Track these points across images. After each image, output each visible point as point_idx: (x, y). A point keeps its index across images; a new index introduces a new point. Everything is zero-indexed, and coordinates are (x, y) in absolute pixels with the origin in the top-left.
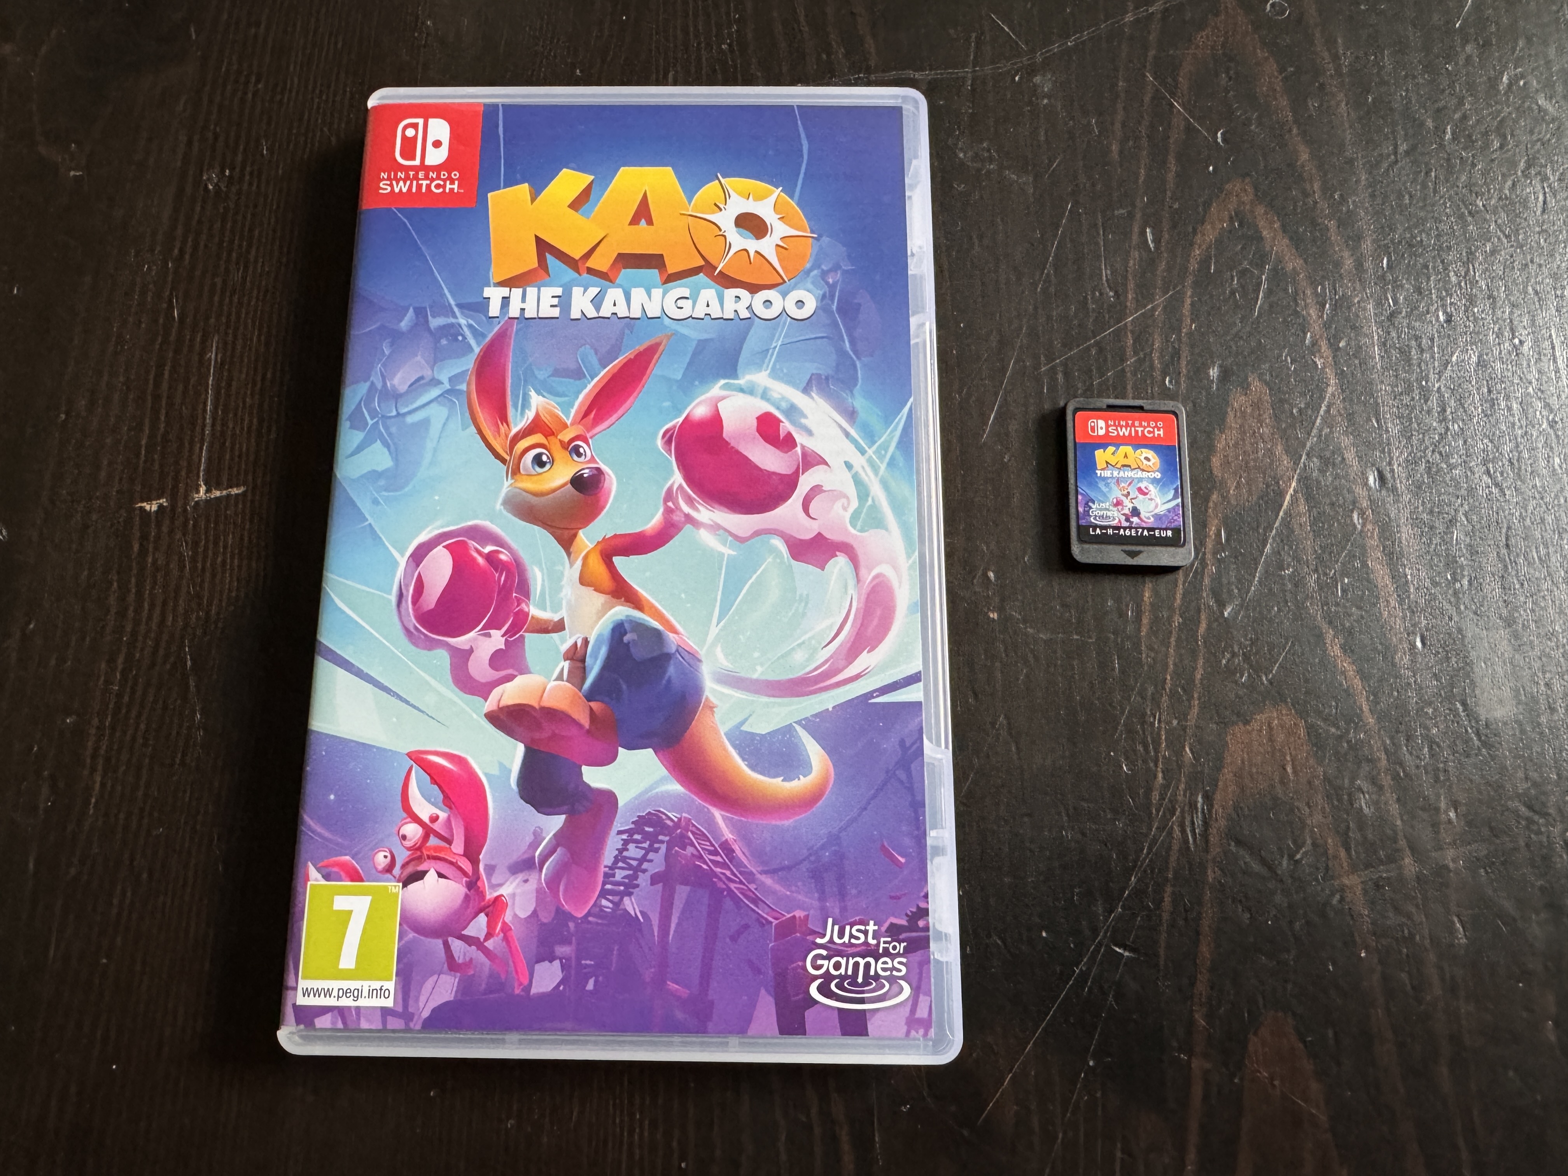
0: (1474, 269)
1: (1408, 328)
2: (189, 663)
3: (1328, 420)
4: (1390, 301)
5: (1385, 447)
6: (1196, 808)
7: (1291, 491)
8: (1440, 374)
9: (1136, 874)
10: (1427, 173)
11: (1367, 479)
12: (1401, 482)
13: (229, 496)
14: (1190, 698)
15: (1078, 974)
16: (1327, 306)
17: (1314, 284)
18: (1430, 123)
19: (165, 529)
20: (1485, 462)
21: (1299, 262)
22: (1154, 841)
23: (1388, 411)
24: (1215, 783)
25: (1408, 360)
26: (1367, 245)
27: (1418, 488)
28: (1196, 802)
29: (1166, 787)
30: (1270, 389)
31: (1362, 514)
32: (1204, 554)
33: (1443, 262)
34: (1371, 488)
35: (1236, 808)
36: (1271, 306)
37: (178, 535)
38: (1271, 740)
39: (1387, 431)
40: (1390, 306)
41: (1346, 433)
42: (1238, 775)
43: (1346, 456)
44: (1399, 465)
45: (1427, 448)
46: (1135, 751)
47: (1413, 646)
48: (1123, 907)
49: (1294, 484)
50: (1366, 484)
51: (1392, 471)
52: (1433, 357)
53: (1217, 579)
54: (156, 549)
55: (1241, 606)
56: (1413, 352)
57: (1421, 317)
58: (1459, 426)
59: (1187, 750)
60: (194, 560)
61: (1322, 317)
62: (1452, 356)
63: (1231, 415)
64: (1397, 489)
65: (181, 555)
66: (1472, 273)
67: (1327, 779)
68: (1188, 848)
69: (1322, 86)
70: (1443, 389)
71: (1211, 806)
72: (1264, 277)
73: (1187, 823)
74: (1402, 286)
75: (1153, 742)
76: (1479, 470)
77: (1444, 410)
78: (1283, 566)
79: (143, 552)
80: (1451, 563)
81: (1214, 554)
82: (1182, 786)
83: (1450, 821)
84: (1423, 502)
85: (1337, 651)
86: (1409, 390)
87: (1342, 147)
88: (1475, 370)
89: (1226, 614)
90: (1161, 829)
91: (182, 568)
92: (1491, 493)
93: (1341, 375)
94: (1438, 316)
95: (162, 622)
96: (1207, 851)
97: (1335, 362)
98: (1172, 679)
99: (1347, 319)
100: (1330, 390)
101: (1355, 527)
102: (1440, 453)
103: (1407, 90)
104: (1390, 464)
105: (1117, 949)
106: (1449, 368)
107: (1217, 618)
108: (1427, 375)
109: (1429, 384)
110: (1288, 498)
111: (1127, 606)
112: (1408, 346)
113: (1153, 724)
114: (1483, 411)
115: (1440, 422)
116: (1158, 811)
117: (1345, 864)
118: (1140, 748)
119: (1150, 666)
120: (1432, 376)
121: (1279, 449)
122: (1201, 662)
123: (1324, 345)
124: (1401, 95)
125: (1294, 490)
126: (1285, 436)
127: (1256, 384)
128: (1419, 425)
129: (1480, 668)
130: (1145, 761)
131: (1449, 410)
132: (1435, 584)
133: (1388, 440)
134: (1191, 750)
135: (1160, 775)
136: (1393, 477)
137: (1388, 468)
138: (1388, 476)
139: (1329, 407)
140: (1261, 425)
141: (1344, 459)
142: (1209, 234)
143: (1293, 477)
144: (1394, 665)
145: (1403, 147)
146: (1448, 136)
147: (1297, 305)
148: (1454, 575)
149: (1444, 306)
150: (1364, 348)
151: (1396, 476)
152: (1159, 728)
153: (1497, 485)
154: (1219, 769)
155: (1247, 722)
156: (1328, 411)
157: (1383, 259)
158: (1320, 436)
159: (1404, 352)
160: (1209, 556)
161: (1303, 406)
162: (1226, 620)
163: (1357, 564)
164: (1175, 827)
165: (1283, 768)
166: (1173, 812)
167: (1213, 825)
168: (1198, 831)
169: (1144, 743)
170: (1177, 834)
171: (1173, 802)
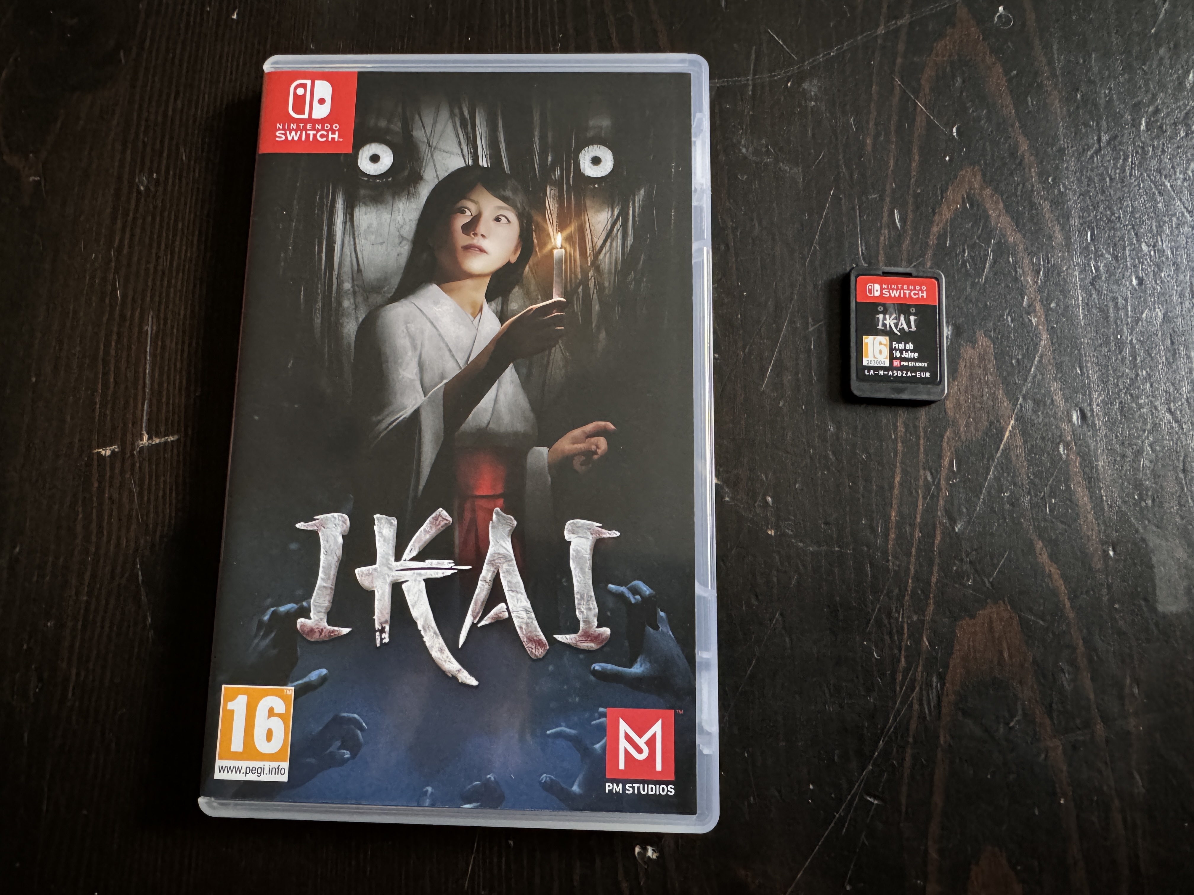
0: (1162, 241)
1: (1107, 291)
2: (140, 578)
3: (1041, 368)
4: (1093, 268)
5: (1086, 390)
6: (931, 685)
7: (1010, 428)
8: (1132, 329)
9: (884, 738)
10: (1125, 160)
11: (1071, 416)
12: (1099, 419)
13: (166, 443)
14: (927, 598)
15: (838, 818)
16: (1041, 273)
17: (1031, 254)
18: (1128, 117)
19: (117, 471)
20: (1167, 402)
21: (1019, 236)
22: (899, 711)
23: (1090, 361)
24: (946, 667)
25: (1106, 318)
26: (1075, 222)
27: (1112, 424)
28: (931, 681)
29: (906, 671)
30: (994, 344)
31: (1067, 446)
32: (940, 480)
33: (1136, 234)
34: (1074, 424)
35: (963, 684)
36: (996, 274)
37: (128, 476)
38: (991, 630)
39: (1088, 377)
40: (1093, 273)
41: (1055, 379)
42: (965, 659)
43: (1055, 397)
44: (1097, 405)
45: (1121, 390)
46: (882, 640)
47: (1105, 553)
48: (873, 765)
49: (1012, 422)
50: (1070, 421)
51: (1092, 410)
52: (1127, 315)
53: (950, 501)
54: (111, 486)
55: (969, 522)
56: (1111, 311)
57: (1117, 282)
58: (1147, 372)
59: (925, 639)
60: (141, 494)
61: (1036, 282)
62: (1142, 313)
63: (962, 365)
64: (1095, 424)
65: (131, 491)
66: (1160, 243)
67: (1035, 662)
68: (925, 718)
69: (1040, 86)
70: (1134, 341)
71: (943, 685)
72: (990, 250)
73: (924, 698)
74: (1102, 255)
75: (897, 631)
76: (1162, 409)
77: (1135, 359)
78: (1002, 489)
79: (101, 490)
80: (1138, 486)
81: (948, 479)
82: (920, 669)
83: (1133, 694)
84: (1116, 435)
85: (1044, 558)
86: (1107, 343)
87: (1056, 137)
88: (1161, 326)
89: (957, 530)
90: (903, 703)
91: (131, 501)
92: (1172, 427)
93: (1051, 331)
94: (1132, 281)
95: (118, 545)
96: (939, 720)
97: (1047, 320)
98: (913, 582)
99: (1057, 284)
100: (1042, 343)
101: (1061, 458)
102: (1131, 395)
103: (1110, 89)
104: (1090, 405)
105: (869, 799)
106: (1140, 324)
107: (949, 533)
108: (1122, 330)
109: (1124, 337)
110: (1007, 434)
111: (878, 523)
112: (1106, 306)
113: (897, 619)
114: (1166, 359)
115: (1131, 369)
116: (901, 688)
117: (1049, 730)
118: (887, 638)
119: (895, 571)
120: (1125, 330)
121: (1000, 393)
122: (936, 569)
123: (1038, 306)
124: (1105, 92)
125: (1012, 427)
126: (1006, 382)
127: (983, 341)
128: (1114, 371)
129: (1160, 572)
130: (891, 649)
131: (1139, 359)
132: (1124, 502)
133: (1089, 384)
134: (928, 640)
135: (903, 659)
136: (1092, 415)
137: (1088, 408)
138: (1089, 414)
139: (1041, 357)
140: (987, 374)
141: (1052, 400)
142: (946, 213)
143: (1012, 416)
144: (1090, 569)
145: (1105, 138)
146: (1143, 127)
147: (1016, 272)
148: (1140, 495)
149: (1136, 272)
150: (1070, 308)
151: (1095, 414)
152: (903, 622)
153: (1177, 421)
154: (950, 654)
155: (973, 617)
156: (1040, 361)
157: (1087, 233)
158: (1034, 382)
159: (1103, 310)
160: (943, 482)
161: (1020, 357)
162: (956, 533)
163: (1063, 487)
164: (915, 701)
165: (1001, 653)
166: (913, 691)
167: (945, 700)
168: (932, 704)
169: (890, 634)
170: (916, 707)
171: (913, 680)
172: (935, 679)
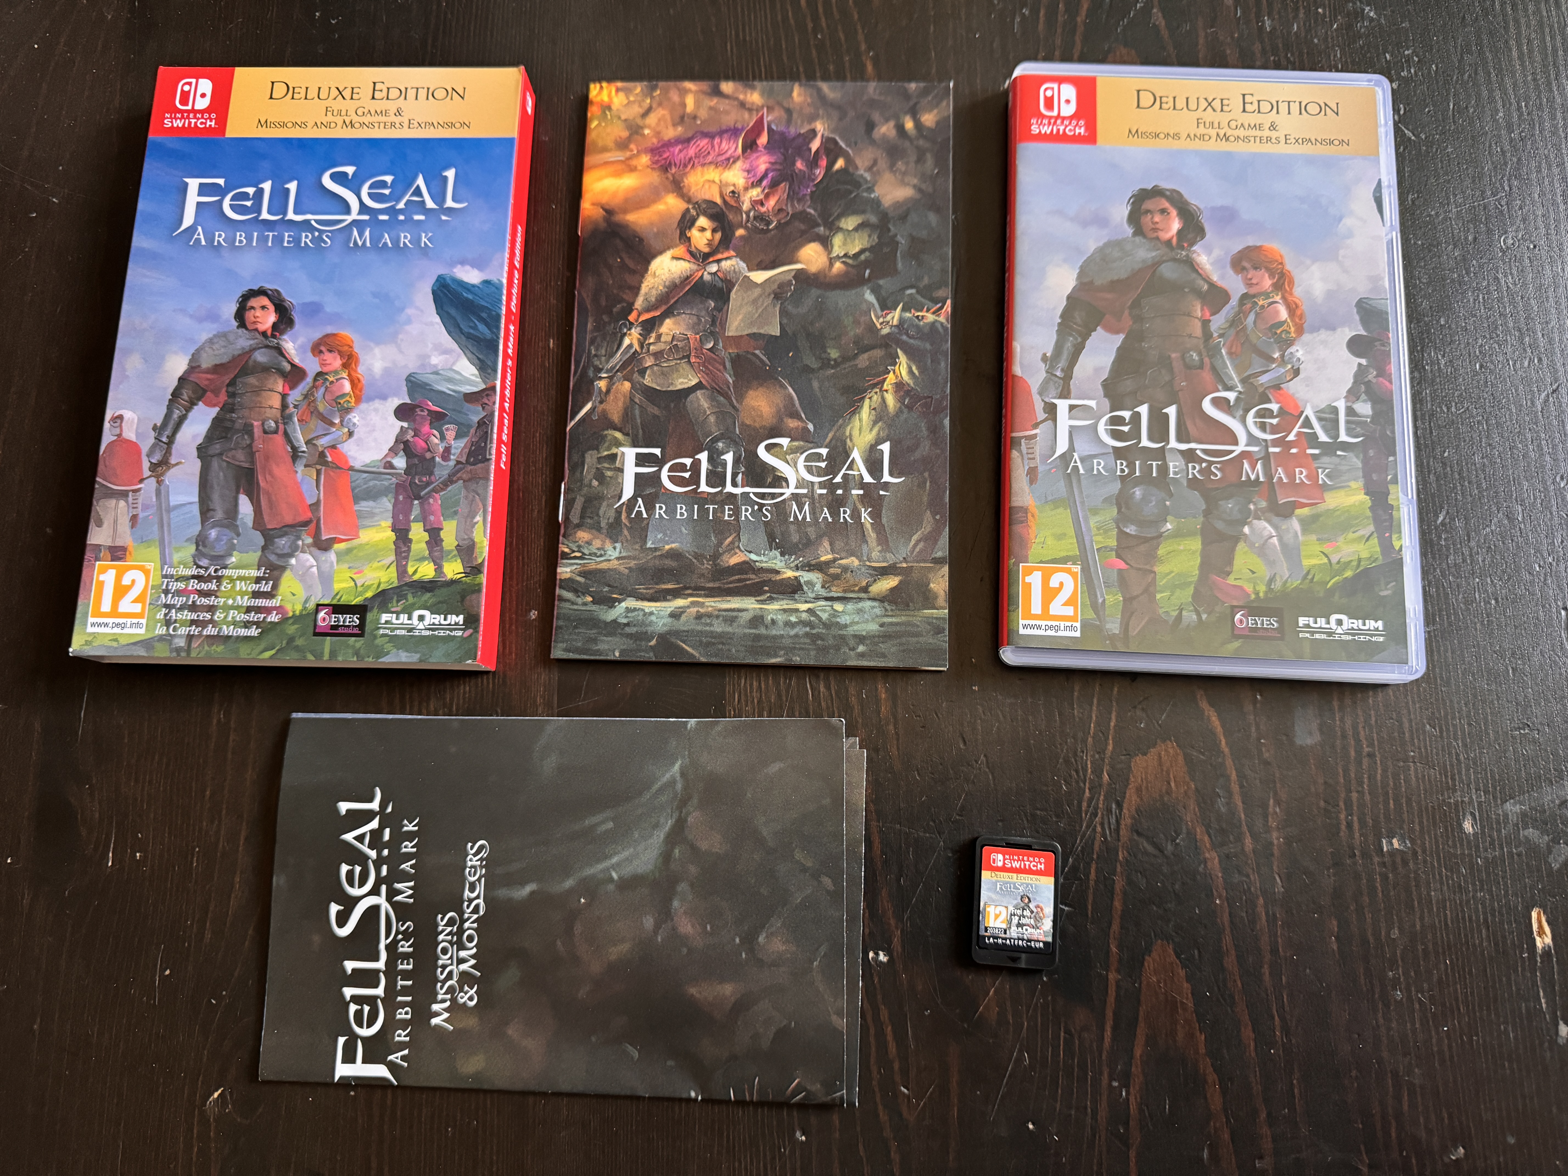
6: (1111, 811)
9: (1073, 856)
14: (1107, 739)
22: (1084, 834)
24: (1123, 796)
28: (1111, 808)
29: (1091, 799)
35: (1138, 810)
38: (1160, 764)
42: (1139, 790)
46: (1070, 776)
47: (1254, 698)
59: (1105, 774)
67: (1196, 789)
68: (1106, 838)
71: (1121, 810)
73: (1106, 821)
75: (1082, 769)
82: (1102, 797)
83: (1275, 812)
85: (1204, 704)
90: (1088, 827)
96: (1119, 840)
98: (1095, 726)
105: (1062, 907)
113: (1082, 757)
116: (1086, 815)
117: (1208, 845)
118: (1074, 773)
119: (1080, 718)
122: (1114, 715)
130: (1077, 782)
134: (1108, 774)
135: (1087, 791)
144: (1242, 711)
152: (1087, 760)
154: (1126, 786)
155: (1145, 754)
164: (1098, 825)
165: (1169, 783)
166: (1096, 815)
167: (1123, 822)
168: (1112, 827)
169: (1077, 772)
170: (1099, 829)
171: (1096, 808)
172: (1114, 806)
